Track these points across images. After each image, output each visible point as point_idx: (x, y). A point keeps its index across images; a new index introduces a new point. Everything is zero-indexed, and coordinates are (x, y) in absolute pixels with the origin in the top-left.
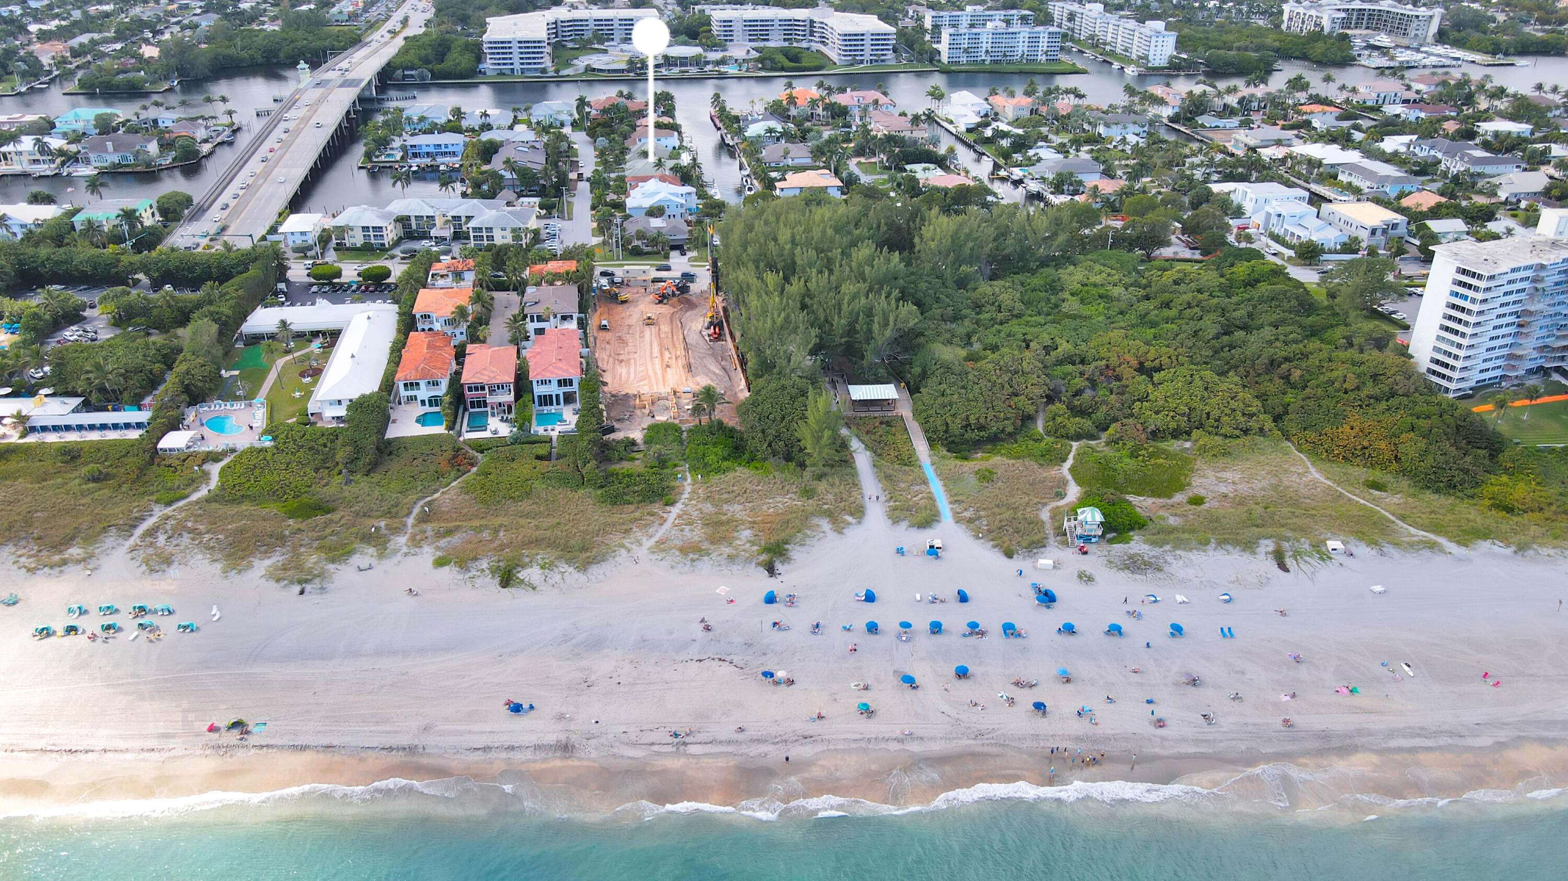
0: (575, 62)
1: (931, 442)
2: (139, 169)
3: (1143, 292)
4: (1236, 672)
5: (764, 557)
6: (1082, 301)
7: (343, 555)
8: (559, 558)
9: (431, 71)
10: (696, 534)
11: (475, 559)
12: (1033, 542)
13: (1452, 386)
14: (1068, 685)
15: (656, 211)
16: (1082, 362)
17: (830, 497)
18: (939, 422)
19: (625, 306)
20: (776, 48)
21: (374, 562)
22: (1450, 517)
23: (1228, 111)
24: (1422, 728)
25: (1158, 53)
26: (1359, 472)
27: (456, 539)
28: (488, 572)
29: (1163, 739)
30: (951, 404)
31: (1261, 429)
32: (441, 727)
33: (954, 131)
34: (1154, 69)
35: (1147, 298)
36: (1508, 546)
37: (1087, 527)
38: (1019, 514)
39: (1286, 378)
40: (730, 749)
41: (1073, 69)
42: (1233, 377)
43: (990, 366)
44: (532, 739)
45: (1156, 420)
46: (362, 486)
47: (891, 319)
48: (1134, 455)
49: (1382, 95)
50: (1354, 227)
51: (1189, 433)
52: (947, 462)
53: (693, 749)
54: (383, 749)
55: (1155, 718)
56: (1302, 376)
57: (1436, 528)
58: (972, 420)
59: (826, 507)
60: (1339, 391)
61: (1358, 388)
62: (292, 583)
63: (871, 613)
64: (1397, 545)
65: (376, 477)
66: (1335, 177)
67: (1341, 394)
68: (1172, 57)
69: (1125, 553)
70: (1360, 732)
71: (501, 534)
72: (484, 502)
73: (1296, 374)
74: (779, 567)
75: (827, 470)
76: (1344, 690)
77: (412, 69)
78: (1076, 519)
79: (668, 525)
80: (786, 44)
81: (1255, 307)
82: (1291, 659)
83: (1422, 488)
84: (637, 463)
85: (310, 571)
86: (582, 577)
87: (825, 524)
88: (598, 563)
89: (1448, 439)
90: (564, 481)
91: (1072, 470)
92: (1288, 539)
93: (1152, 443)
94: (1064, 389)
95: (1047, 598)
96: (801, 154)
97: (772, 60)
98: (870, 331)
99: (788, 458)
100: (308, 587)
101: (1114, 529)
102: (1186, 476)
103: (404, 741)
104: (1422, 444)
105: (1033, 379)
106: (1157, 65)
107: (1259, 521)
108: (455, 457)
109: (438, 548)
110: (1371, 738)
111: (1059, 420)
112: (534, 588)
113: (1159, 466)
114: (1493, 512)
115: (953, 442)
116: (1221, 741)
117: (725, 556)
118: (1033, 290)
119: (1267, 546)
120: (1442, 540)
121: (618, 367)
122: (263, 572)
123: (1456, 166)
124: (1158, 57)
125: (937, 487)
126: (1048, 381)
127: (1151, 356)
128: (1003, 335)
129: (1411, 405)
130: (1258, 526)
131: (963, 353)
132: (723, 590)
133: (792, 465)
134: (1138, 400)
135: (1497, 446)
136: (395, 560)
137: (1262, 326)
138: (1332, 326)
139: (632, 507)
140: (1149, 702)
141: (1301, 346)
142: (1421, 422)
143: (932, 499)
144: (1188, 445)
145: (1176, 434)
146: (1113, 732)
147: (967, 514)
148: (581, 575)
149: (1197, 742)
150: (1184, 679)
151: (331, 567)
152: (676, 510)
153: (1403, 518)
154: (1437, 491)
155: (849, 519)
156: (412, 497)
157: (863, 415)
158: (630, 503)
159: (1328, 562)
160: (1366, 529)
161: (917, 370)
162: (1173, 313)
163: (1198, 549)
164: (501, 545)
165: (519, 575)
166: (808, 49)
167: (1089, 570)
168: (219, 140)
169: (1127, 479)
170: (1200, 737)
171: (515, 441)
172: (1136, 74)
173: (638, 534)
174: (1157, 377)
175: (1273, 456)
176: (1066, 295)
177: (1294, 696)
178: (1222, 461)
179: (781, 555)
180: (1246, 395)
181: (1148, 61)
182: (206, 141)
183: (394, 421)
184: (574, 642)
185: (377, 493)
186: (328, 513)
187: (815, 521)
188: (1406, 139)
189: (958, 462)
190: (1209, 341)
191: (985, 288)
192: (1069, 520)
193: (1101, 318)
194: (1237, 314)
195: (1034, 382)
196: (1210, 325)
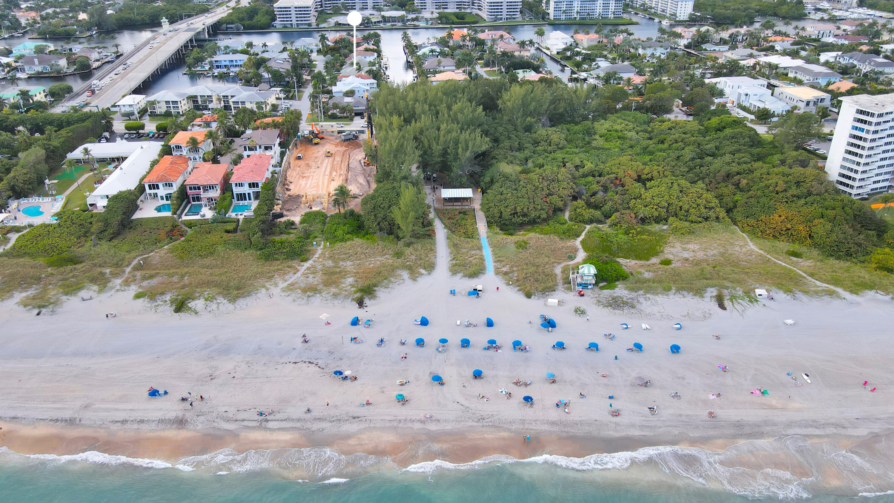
0: (330, 20)
1: (490, 224)
2: (52, 75)
3: (647, 135)
4: (679, 378)
5: (358, 295)
6: (606, 140)
7: (74, 290)
8: (219, 293)
9: (243, 25)
10: (314, 280)
11: (162, 294)
12: (546, 288)
13: (854, 192)
14: (553, 385)
15: (350, 93)
16: (600, 176)
17: (413, 257)
18: (496, 211)
19: (317, 146)
20: (451, 13)
21: (94, 295)
22: (846, 274)
23: (723, 42)
24: (814, 421)
25: (683, 12)
26: (784, 245)
27: (154, 282)
28: (169, 302)
29: (616, 424)
30: (506, 199)
31: (717, 218)
32: (97, 406)
33: (549, 54)
34: (680, 21)
35: (650, 139)
36: (888, 294)
37: (585, 278)
38: (540, 270)
39: (737, 185)
40: (298, 425)
41: (630, 22)
42: (700, 184)
43: (536, 177)
44: (159, 415)
45: (643, 212)
46: (104, 246)
47: (470, 145)
48: (627, 233)
49: (822, 32)
50: (795, 101)
51: (666, 220)
52: (498, 236)
53: (271, 425)
54: (51, 420)
55: (613, 409)
56: (747, 184)
57: (836, 282)
58: (519, 209)
59: (408, 263)
60: (772, 192)
61: (785, 190)
62: (34, 307)
63: (422, 332)
64: (806, 292)
65: (115, 242)
66: (787, 75)
67: (774, 194)
68: (691, 15)
69: (611, 296)
70: (766, 423)
71: (186, 278)
72: (181, 258)
73: (744, 182)
74: (367, 301)
75: (413, 240)
76: (757, 392)
77: (232, 24)
78: (578, 273)
79: (299, 274)
80: (458, 11)
81: (721, 143)
82: (720, 369)
83: (828, 256)
84: (292, 236)
85: (48, 300)
86: (231, 306)
87: (405, 274)
88: (244, 297)
89: (848, 224)
90: (238, 245)
91: (582, 242)
92: (727, 288)
93: (640, 226)
94: (584, 192)
95: (549, 324)
96: (449, 64)
97: (447, 18)
98: (457, 154)
99: (390, 233)
100: (44, 310)
101: (603, 280)
102: (661, 246)
103: (67, 415)
104: (829, 226)
105: (565, 185)
106: (682, 19)
107: (709, 276)
108: (172, 231)
109: (140, 287)
110: (774, 428)
111: (578, 210)
112: (196, 313)
113: (643, 240)
114: (878, 272)
115: (504, 224)
116: (660, 427)
117: (331, 294)
118: (575, 133)
119: (712, 292)
120: (839, 290)
121: (301, 181)
122: (18, 300)
123: (865, 68)
124: (682, 14)
125: (487, 253)
126: (574, 186)
127: (645, 172)
128: (549, 159)
129: (822, 201)
130: (706, 279)
131: (519, 169)
132: (324, 316)
133: (391, 237)
134: (634, 198)
135: (883, 228)
136: (109, 294)
137: (725, 154)
138: (772, 154)
139: (278, 262)
140: (611, 398)
141: (749, 165)
142: (829, 212)
143: (482, 259)
144: (665, 227)
145: (658, 220)
146: (580, 419)
147: (504, 269)
148: (231, 305)
149: (642, 427)
150: (638, 382)
151: (64, 298)
152: (307, 265)
153: (812, 275)
154: (838, 258)
155: (423, 271)
156: (133, 254)
157: (448, 208)
158: (277, 260)
159: (755, 303)
160: (784, 282)
161: (487, 179)
162: (666, 145)
163: (662, 294)
164: (184, 285)
165: (190, 305)
166: (471, 13)
167: (583, 306)
168: (106, 60)
169: (620, 248)
170: (645, 424)
171: (214, 221)
172: (668, 24)
173: (277, 279)
174: (648, 184)
175: (724, 234)
176: (597, 137)
177: (719, 395)
178: (687, 237)
179: (370, 293)
180: (709, 196)
181: (676, 17)
182: (98, 60)
183: (141, 209)
184: (211, 349)
185: (112, 251)
186: (75, 264)
187: (399, 272)
188: (834, 54)
189: (505, 236)
190: (686, 162)
191: (542, 132)
192: (573, 273)
193: (616, 150)
194: (709, 146)
195: (565, 187)
196: (688, 153)
